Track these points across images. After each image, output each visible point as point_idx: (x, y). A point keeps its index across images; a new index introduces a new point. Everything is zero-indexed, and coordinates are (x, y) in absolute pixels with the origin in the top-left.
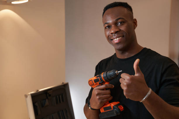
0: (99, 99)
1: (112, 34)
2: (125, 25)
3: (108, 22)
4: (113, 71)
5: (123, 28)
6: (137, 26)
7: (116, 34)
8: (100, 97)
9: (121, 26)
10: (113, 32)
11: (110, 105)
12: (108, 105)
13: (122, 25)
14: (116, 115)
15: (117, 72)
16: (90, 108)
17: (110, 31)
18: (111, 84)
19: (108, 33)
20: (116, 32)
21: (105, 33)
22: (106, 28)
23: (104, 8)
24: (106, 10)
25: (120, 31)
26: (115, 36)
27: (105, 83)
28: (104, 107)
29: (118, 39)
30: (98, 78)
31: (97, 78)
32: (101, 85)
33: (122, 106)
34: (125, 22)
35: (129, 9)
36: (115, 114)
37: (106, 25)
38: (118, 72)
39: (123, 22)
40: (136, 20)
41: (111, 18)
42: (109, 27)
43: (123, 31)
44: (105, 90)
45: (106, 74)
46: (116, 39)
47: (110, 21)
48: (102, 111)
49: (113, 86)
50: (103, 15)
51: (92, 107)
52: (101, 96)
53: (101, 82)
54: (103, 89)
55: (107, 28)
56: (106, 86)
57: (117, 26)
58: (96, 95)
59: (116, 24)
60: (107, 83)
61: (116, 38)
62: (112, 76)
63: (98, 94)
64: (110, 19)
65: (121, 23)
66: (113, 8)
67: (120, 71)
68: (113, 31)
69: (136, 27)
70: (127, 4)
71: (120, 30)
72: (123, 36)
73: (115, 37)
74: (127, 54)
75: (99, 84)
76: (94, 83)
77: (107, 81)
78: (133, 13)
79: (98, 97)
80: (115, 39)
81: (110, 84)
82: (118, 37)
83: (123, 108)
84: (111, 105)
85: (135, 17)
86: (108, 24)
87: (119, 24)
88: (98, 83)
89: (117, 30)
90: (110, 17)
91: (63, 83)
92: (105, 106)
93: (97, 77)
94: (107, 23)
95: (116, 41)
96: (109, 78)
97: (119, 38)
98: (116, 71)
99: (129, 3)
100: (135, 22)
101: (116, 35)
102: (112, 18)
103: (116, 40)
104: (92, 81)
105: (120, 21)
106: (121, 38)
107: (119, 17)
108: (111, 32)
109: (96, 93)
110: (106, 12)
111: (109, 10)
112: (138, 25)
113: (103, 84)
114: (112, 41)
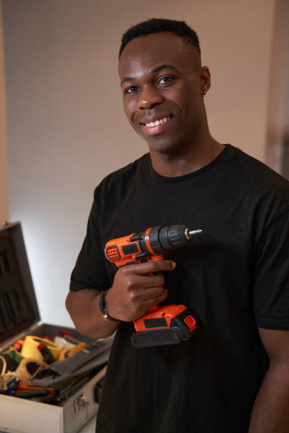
0: (135, 299)
1: (142, 108)
2: (179, 85)
3: (132, 76)
4: (178, 230)
5: (171, 95)
6: (209, 87)
7: (152, 110)
8: (139, 293)
9: (167, 88)
10: (146, 104)
11: (164, 314)
12: (159, 315)
13: (169, 86)
14: (178, 342)
15: (188, 232)
16: (106, 316)
17: (137, 101)
18: (167, 261)
19: (132, 105)
20: (153, 106)
21: (125, 106)
22: (126, 92)
23: (122, 36)
24: (128, 41)
25: (162, 103)
26: (149, 115)
27: (153, 258)
28: (146, 318)
29: (157, 123)
30: (133, 243)
31: (131, 243)
32: (142, 262)
33: (193, 319)
34: (177, 78)
35: (189, 41)
36: (176, 340)
37: (128, 84)
38: (191, 233)
39: (173, 78)
40: (207, 70)
41: (142, 64)
42: (135, 88)
43: (171, 102)
44: (150, 276)
45: (158, 237)
46: (152, 124)
47: (139, 73)
48: (139, 327)
49: (174, 265)
50: (120, 53)
51: (112, 315)
52: (142, 292)
53: (143, 255)
54: (147, 274)
55: (130, 91)
56: (156, 265)
57: (157, 88)
58: (126, 289)
59: (153, 81)
60: (156, 259)
61: (154, 121)
62: (173, 241)
63: (132, 288)
64: (139, 66)
65: (166, 79)
66: (147, 36)
67: (198, 231)
68: (144, 102)
69: (207, 91)
70: (186, 26)
71: (164, 100)
72: (172, 116)
73: (151, 117)
74: (182, 162)
75: (136, 258)
76: (122, 255)
77: (157, 252)
78: (199, 51)
79: (132, 295)
80: (149, 122)
81: (165, 259)
82: (159, 120)
83: (195, 322)
84: (166, 315)
85: (204, 63)
86: (132, 81)
87: (162, 82)
88: (134, 257)
89: (154, 100)
90: (138, 63)
91: (7, 224)
92: (149, 317)
93: (132, 241)
94: (129, 79)
95: (152, 130)
96: (166, 245)
97: (161, 122)
98: (186, 230)
99: (190, 24)
100: (204, 78)
101: (154, 114)
102: (144, 65)
103: (154, 126)
104: (115, 249)
105: (163, 73)
106: (165, 120)
107: (161, 64)
108: (139, 105)
109: (129, 283)
110: (128, 46)
111: (136, 42)
112: (211, 85)
113: (146, 261)
114: (143, 128)
